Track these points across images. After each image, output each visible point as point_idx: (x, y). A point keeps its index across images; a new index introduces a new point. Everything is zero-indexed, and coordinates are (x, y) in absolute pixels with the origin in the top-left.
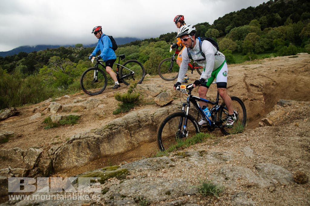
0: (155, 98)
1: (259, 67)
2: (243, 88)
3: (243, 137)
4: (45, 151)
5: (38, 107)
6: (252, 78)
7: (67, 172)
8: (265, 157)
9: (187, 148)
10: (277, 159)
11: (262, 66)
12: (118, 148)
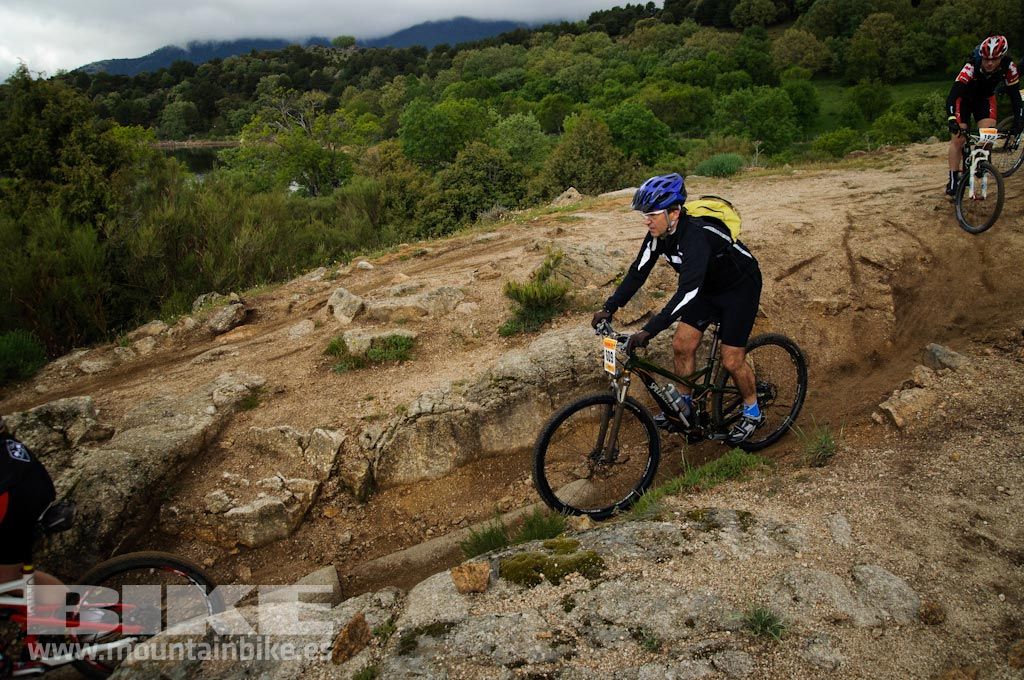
0: (605, 289)
1: (891, 188)
2: (841, 270)
3: (830, 481)
4: (350, 438)
5: (298, 296)
6: (866, 235)
7: (406, 490)
8: (872, 547)
9: (709, 491)
10: (896, 558)
11: (898, 185)
12: (521, 435)
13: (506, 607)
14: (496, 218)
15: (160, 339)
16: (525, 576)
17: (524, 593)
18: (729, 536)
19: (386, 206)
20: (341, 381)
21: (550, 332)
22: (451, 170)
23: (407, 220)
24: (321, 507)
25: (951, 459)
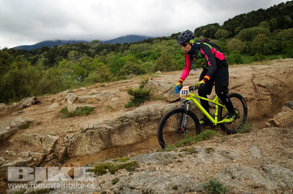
0: (165, 93)
1: (267, 68)
2: (251, 88)
3: (250, 136)
4: (61, 139)
5: (56, 97)
6: (260, 78)
7: (80, 159)
9: (195, 144)
10: (285, 161)
11: (270, 67)
12: (127, 139)
14: (132, 77)
16: (99, 170)
17: (96, 177)
20: (63, 121)
21: (143, 106)
24: (44, 164)
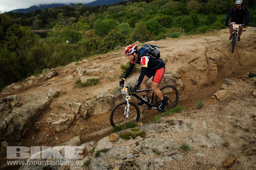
2: (204, 61)
3: (202, 113)
4: (83, 104)
5: (69, 69)
8: (212, 129)
9: (172, 116)
10: (218, 131)
11: (219, 40)
13: (122, 145)
14: (119, 49)
15: (34, 80)
16: (127, 137)
17: (126, 141)
18: (177, 127)
19: (90, 46)
20: (80, 90)
21: (132, 77)
22: (107, 37)
23: (96, 49)
24: (75, 122)
25: (231, 107)
